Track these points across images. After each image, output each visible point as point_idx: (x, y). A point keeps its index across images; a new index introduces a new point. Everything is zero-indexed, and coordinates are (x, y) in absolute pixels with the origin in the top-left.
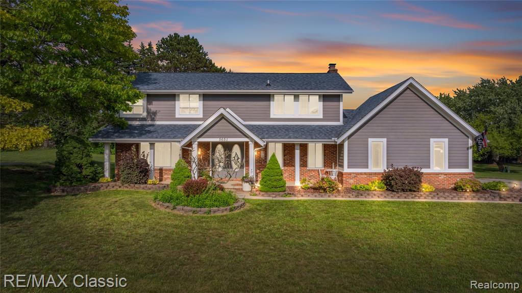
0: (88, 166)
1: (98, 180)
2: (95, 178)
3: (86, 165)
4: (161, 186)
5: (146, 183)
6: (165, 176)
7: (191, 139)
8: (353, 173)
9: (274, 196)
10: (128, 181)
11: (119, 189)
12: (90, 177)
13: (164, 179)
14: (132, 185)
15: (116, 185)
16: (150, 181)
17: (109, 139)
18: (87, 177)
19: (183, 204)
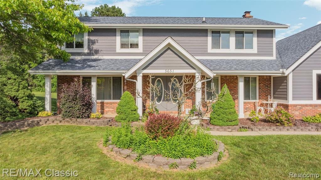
0: (26, 100)
1: (37, 114)
2: (33, 112)
3: (23, 97)
4: (106, 120)
5: (89, 117)
6: (106, 109)
7: (136, 71)
8: (299, 105)
9: (230, 130)
10: (70, 115)
11: (60, 124)
12: (27, 110)
13: (105, 112)
14: (74, 119)
15: (56, 120)
16: (93, 115)
17: (50, 71)
18: (24, 112)
19: (151, 152)
